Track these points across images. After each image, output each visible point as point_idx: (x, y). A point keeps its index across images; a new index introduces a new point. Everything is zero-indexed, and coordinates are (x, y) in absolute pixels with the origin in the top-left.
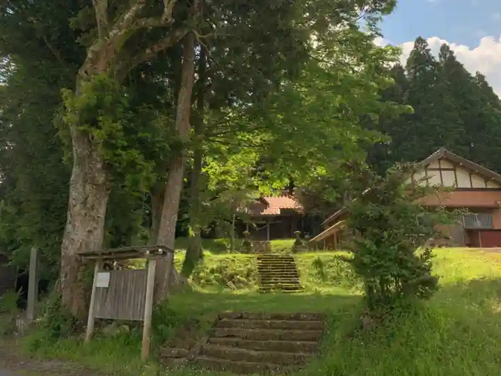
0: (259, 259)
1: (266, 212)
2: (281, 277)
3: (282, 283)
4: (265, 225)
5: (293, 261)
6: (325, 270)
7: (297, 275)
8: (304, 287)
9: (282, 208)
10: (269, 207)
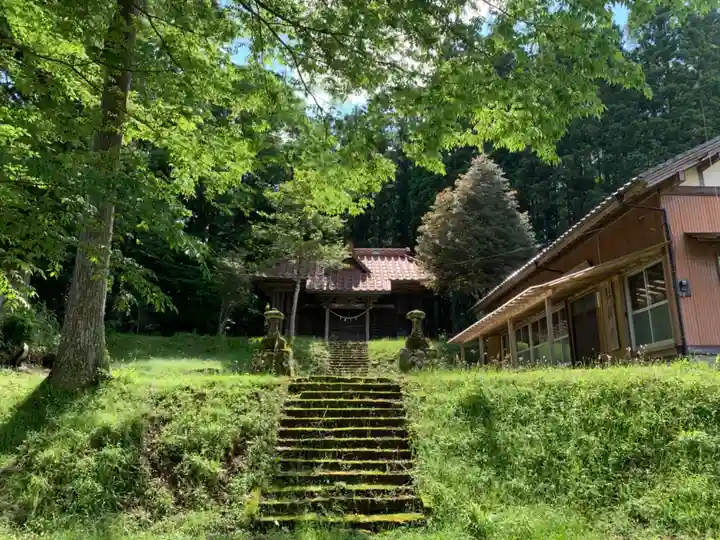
0: (293, 389)
1: (363, 287)
2: (349, 457)
3: (350, 480)
4: (362, 311)
5: (398, 396)
6: (504, 432)
7: (405, 449)
8: (427, 502)
9: (394, 279)
10: (370, 277)
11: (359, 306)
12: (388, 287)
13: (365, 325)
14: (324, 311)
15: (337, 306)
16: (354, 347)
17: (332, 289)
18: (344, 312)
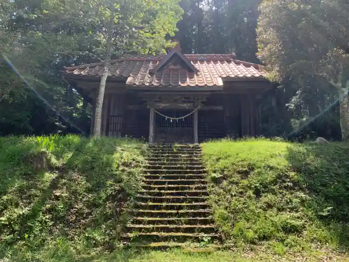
1: (190, 82)
4: (190, 110)
9: (225, 76)
10: (197, 75)
11: (186, 106)
12: (220, 83)
13: (192, 127)
14: (149, 111)
15: (162, 105)
16: (181, 150)
17: (155, 84)
18: (170, 112)
